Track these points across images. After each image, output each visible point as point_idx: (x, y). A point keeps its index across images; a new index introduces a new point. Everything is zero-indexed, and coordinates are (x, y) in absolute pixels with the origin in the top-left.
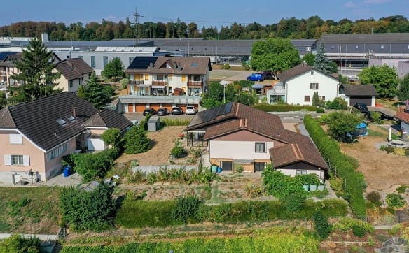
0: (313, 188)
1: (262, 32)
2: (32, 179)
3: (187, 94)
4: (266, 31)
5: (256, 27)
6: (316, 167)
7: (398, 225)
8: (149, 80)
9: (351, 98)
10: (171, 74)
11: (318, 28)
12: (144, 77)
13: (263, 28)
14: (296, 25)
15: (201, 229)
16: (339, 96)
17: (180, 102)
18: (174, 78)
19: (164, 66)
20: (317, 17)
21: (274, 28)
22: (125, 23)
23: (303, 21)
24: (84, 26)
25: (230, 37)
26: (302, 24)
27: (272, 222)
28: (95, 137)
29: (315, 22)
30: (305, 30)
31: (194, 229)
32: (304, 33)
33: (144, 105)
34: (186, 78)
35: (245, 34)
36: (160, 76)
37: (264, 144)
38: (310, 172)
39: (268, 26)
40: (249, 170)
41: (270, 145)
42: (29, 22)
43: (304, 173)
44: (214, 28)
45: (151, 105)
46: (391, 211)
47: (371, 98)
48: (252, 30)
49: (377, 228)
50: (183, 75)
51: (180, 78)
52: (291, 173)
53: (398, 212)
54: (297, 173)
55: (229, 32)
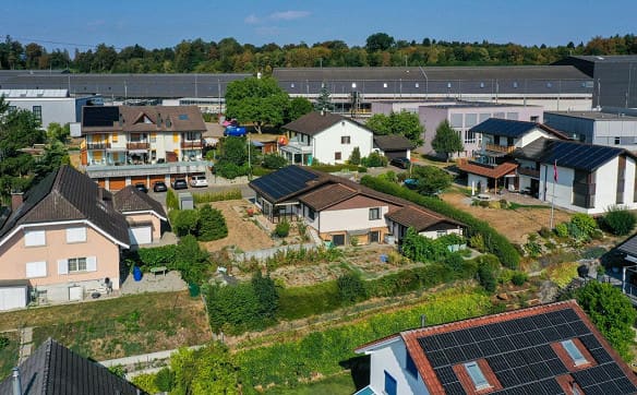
1: (151, 60)
2: (103, 290)
3: (180, 159)
4: (157, 59)
5: (138, 52)
7: (544, 271)
8: (120, 143)
9: (386, 152)
10: (154, 133)
11: (239, 57)
12: (111, 138)
13: (148, 54)
14: (202, 50)
15: (372, 306)
16: (373, 150)
17: (178, 170)
18: (159, 137)
19: (141, 120)
20: (232, 39)
21: (168, 54)
23: (213, 44)
25: (96, 68)
26: (213, 50)
27: (437, 287)
28: (136, 225)
29: (230, 47)
30: (218, 58)
31: (365, 307)
32: (218, 63)
33: (124, 179)
34: (179, 137)
35: (123, 63)
36: (134, 136)
37: (378, 209)
38: (449, 232)
39: (156, 51)
40: (363, 241)
41: (385, 209)
43: (444, 234)
44: (62, 51)
45: (133, 178)
46: (534, 258)
47: (406, 151)
48: (132, 56)
49: (531, 275)
50: (175, 133)
51: (171, 137)
52: (433, 235)
53: (540, 258)
54: (438, 235)
55: (93, 59)
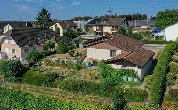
0: (130, 79)
6: (134, 65)
10: (105, 26)
12: (94, 27)
18: (106, 28)
22: (114, 16)
24: (98, 17)
34: (111, 27)
36: (100, 27)
37: (116, 51)
42: (80, 17)
43: (126, 68)
54: (121, 68)
